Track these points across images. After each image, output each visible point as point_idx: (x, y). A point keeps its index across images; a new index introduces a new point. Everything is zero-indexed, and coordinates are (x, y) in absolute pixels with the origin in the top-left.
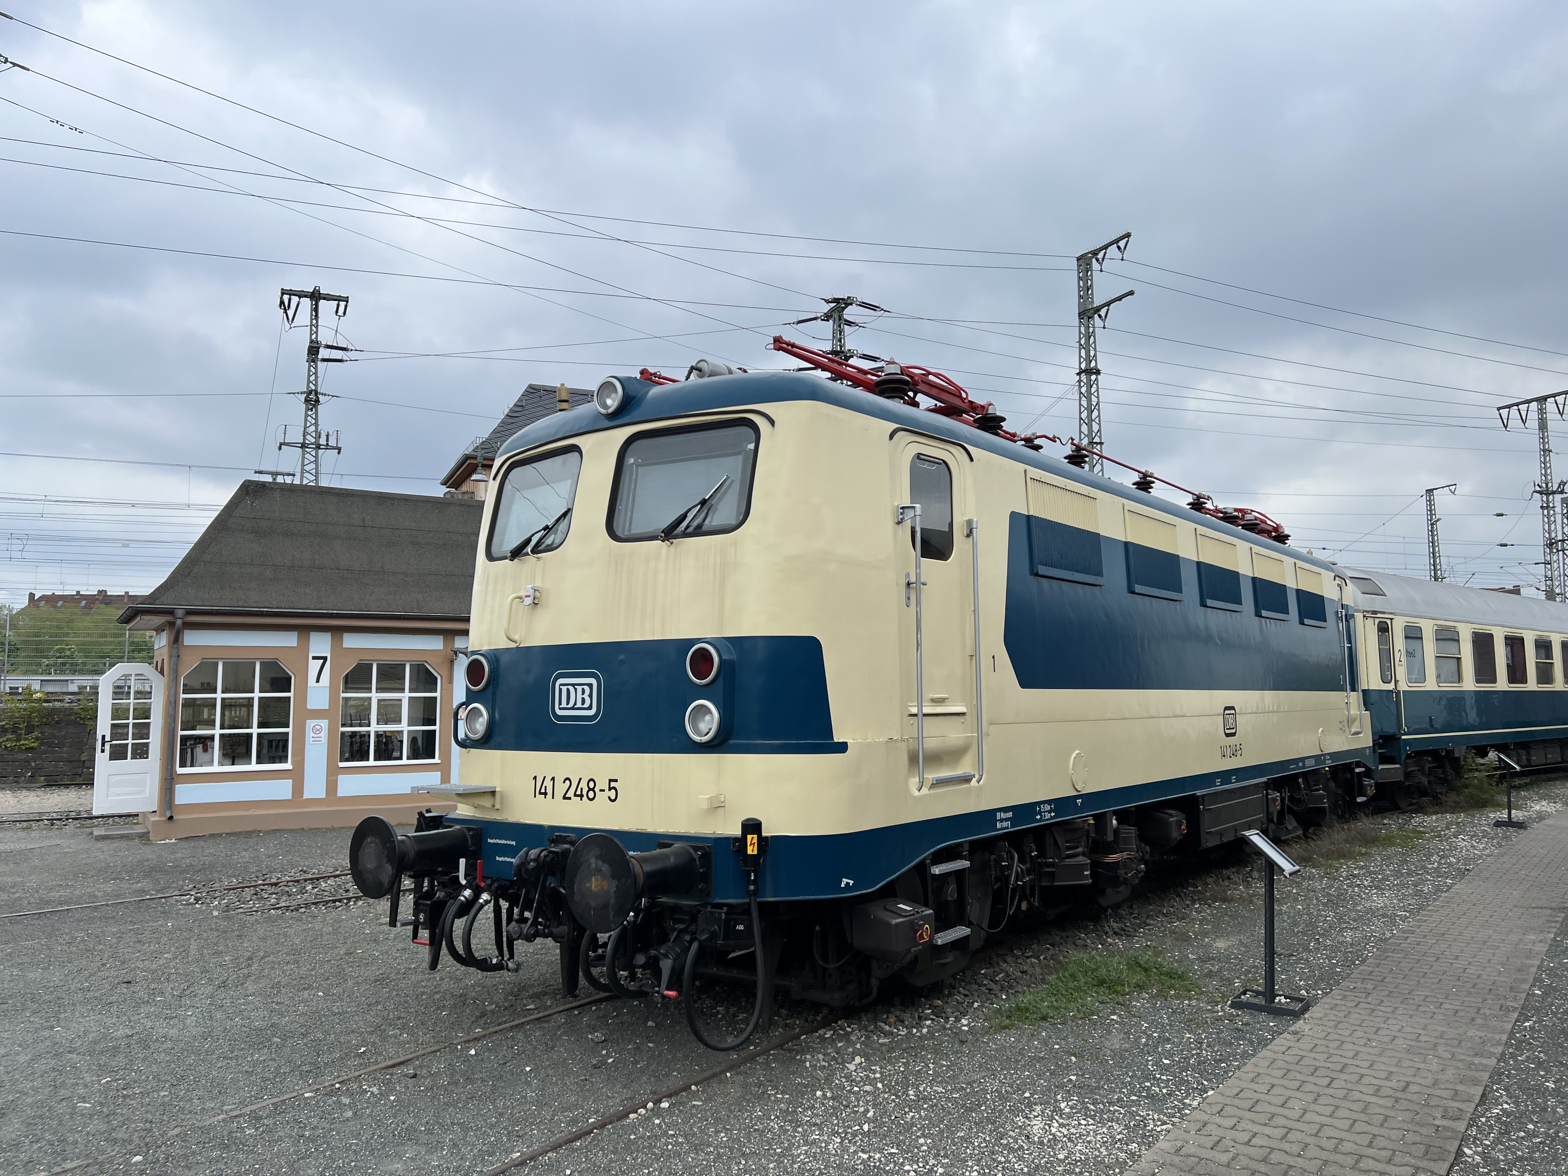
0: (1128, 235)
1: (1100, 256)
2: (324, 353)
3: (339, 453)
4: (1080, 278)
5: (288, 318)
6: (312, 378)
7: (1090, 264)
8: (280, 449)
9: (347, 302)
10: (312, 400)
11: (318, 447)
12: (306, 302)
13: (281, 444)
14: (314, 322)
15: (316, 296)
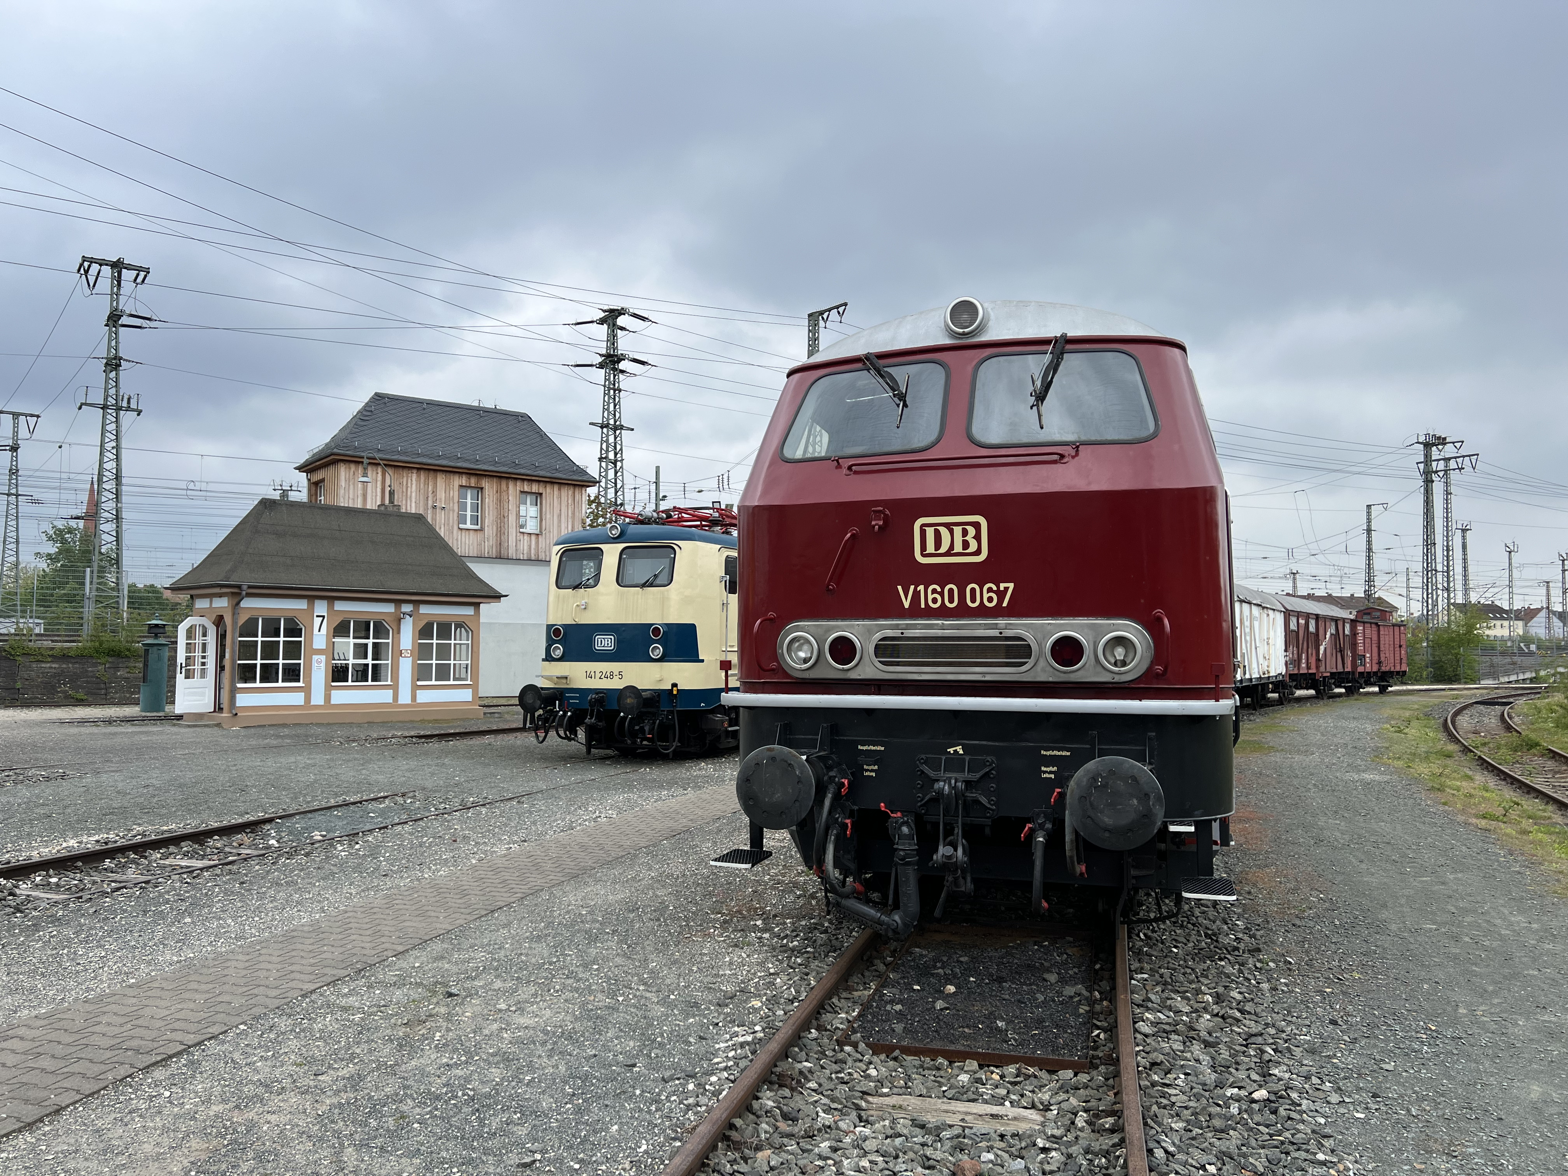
0: (845, 304)
1: (825, 316)
2: (124, 320)
3: (138, 415)
4: (810, 331)
5: (89, 285)
6: (113, 343)
7: (818, 320)
8: (80, 408)
9: (148, 272)
10: (113, 364)
11: (119, 409)
12: (107, 271)
13: (82, 404)
14: (115, 289)
15: (118, 266)
